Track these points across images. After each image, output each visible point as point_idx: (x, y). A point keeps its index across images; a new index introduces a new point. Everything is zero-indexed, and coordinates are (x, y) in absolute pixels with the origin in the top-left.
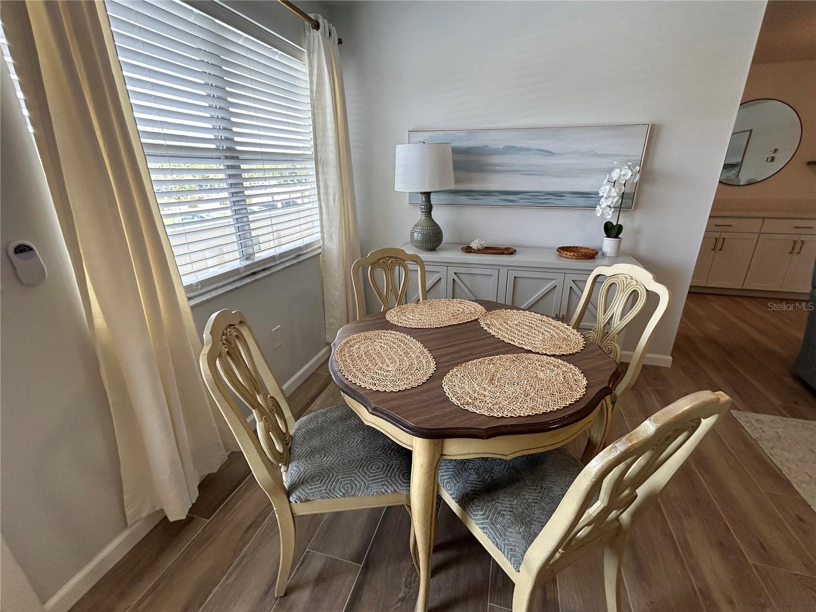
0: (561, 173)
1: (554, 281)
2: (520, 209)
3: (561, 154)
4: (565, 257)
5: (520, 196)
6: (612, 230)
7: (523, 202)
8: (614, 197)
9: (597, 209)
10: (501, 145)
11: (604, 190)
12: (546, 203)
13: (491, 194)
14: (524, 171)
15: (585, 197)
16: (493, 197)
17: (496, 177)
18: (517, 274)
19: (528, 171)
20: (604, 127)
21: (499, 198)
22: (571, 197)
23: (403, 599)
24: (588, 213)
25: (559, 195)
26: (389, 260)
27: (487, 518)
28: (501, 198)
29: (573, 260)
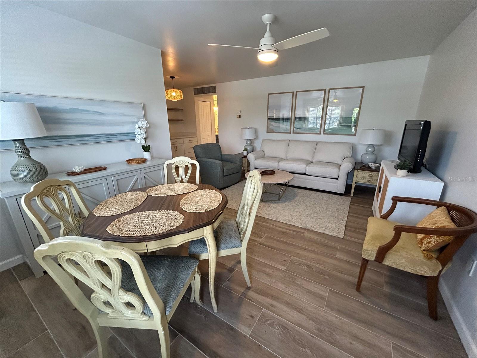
0: (111, 124)
1: (136, 176)
2: (93, 145)
3: (109, 114)
4: (134, 164)
5: (92, 137)
6: (146, 149)
7: (94, 141)
8: (143, 134)
9: (136, 140)
10: (68, 107)
11: (137, 131)
12: (108, 140)
13: (70, 137)
14: (89, 123)
15: (126, 135)
16: (73, 139)
17: (70, 126)
18: (118, 178)
19: (91, 123)
20: (125, 103)
21: (77, 139)
22: (120, 136)
23: (205, 317)
24: (132, 143)
25: (113, 135)
26: (50, 188)
27: (225, 244)
28: (79, 139)
29: (139, 164)
